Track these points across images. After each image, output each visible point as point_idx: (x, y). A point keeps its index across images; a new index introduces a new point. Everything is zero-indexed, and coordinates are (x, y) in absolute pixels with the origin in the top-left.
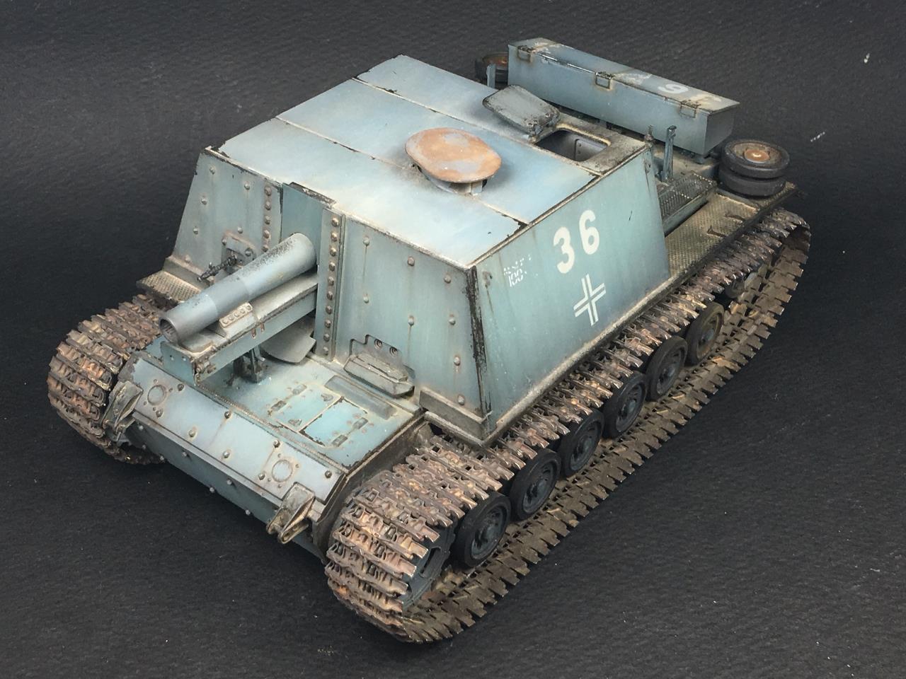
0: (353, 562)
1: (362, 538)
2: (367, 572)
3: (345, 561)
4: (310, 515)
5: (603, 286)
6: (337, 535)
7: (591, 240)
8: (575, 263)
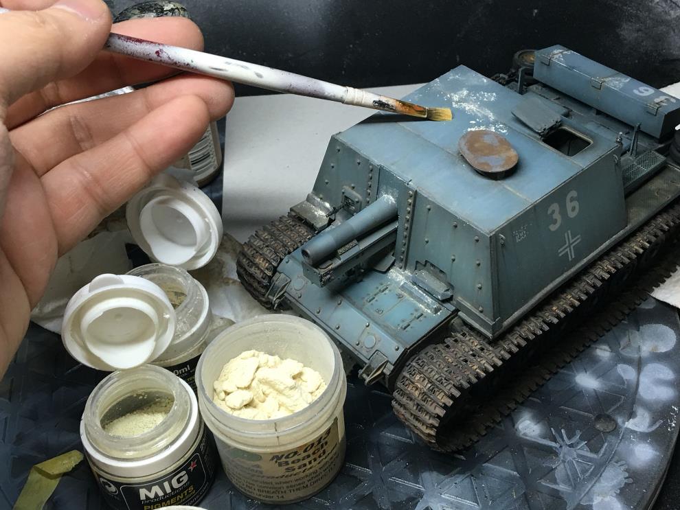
0: (408, 402)
1: (414, 389)
2: (416, 409)
3: (404, 400)
4: (384, 371)
5: (579, 236)
6: (399, 384)
7: (573, 209)
8: (561, 224)
